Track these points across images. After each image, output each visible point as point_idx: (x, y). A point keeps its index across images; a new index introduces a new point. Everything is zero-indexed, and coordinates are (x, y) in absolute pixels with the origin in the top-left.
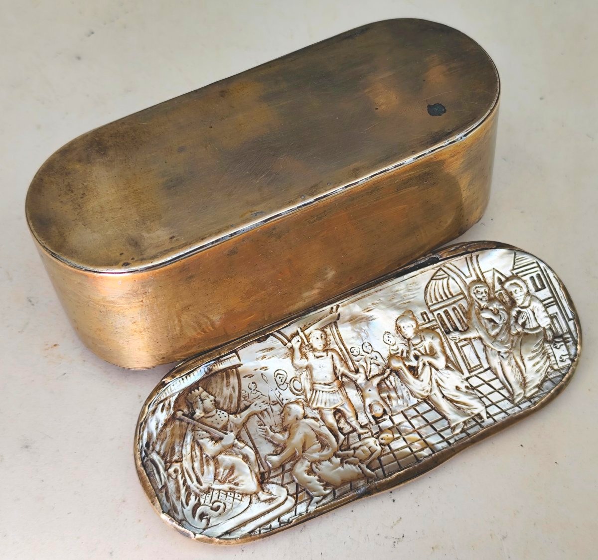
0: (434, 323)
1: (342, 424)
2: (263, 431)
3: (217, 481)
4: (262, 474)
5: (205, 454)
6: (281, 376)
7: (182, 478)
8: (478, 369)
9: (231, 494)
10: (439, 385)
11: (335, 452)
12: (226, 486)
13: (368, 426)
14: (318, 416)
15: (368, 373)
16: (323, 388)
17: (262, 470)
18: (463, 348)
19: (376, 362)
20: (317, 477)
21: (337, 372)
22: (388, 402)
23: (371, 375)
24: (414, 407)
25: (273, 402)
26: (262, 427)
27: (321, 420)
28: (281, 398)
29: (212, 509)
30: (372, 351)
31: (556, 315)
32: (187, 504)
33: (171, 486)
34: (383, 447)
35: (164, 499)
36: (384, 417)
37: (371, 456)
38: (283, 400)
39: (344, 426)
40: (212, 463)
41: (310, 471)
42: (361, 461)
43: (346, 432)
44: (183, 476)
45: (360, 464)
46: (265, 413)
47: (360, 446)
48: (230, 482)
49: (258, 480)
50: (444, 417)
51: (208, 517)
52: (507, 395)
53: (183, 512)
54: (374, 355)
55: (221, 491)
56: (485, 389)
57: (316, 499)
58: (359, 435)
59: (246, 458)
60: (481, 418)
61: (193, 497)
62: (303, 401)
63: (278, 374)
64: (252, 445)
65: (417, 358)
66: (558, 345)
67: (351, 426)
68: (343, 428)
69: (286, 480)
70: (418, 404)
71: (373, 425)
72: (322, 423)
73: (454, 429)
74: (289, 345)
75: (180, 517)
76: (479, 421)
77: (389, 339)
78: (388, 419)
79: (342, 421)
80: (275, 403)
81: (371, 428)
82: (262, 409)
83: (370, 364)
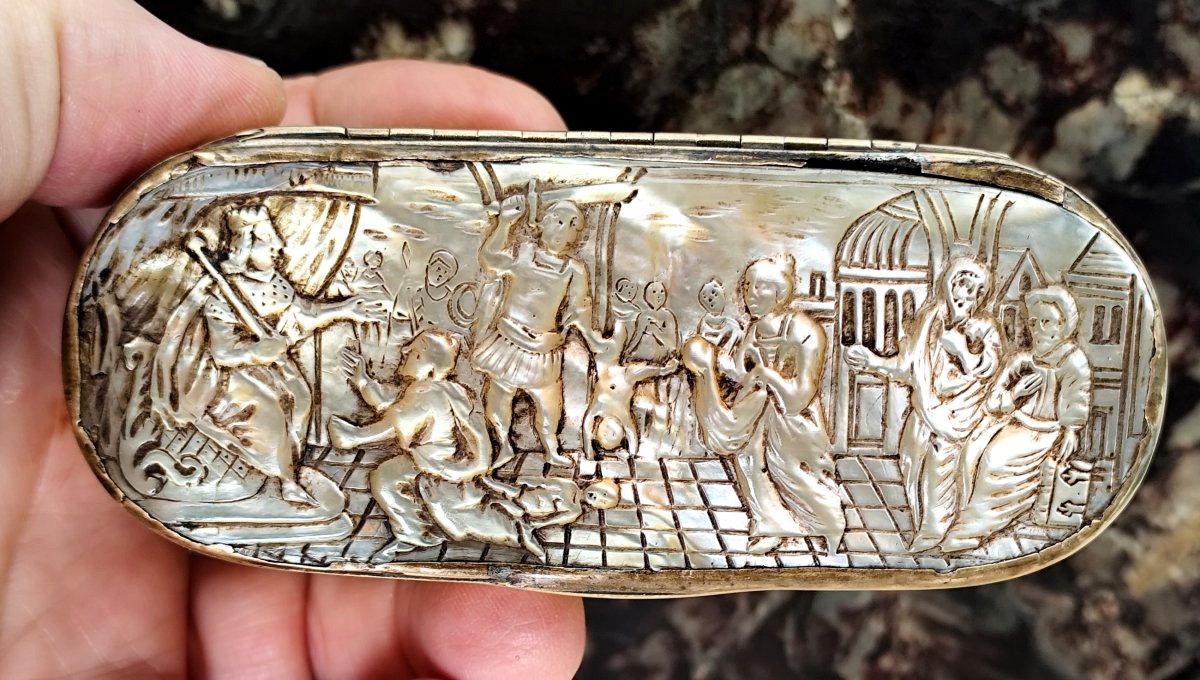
0: (830, 305)
1: (523, 426)
2: (351, 363)
3: (208, 416)
4: (308, 449)
5: (209, 353)
6: (444, 267)
7: (145, 376)
8: (871, 445)
9: (227, 457)
10: (767, 443)
11: (480, 475)
13: (575, 455)
15: (630, 349)
16: (518, 334)
18: (864, 388)
19: (659, 331)
20: (418, 506)
21: (565, 316)
23: (634, 353)
24: (692, 459)
25: (400, 313)
26: (352, 355)
27: (480, 399)
28: (418, 315)
29: (177, 466)
30: (663, 306)
31: (1107, 411)
32: (133, 433)
33: (117, 383)
34: (587, 510)
35: (92, 400)
37: (551, 516)
38: (422, 319)
39: (524, 432)
40: (215, 377)
41: (412, 490)
42: (526, 517)
43: (522, 448)
44: (148, 374)
45: (522, 522)
46: (372, 330)
47: (539, 487)
48: (234, 432)
49: (295, 455)
50: (745, 509)
51: (164, 478)
52: (905, 525)
53: (118, 444)
55: (209, 443)
56: (864, 494)
57: (399, 545)
58: (547, 467)
59: (287, 404)
60: (824, 545)
61: (149, 424)
62: (463, 341)
63: (439, 260)
65: (750, 364)
66: (1075, 475)
67: (539, 438)
68: (521, 435)
69: (353, 482)
70: (705, 457)
71: (586, 457)
72: (479, 405)
73: (754, 541)
75: (109, 450)
76: (817, 548)
77: (714, 296)
79: (525, 421)
80: (403, 318)
81: (579, 462)
82: (369, 320)
83: (644, 333)
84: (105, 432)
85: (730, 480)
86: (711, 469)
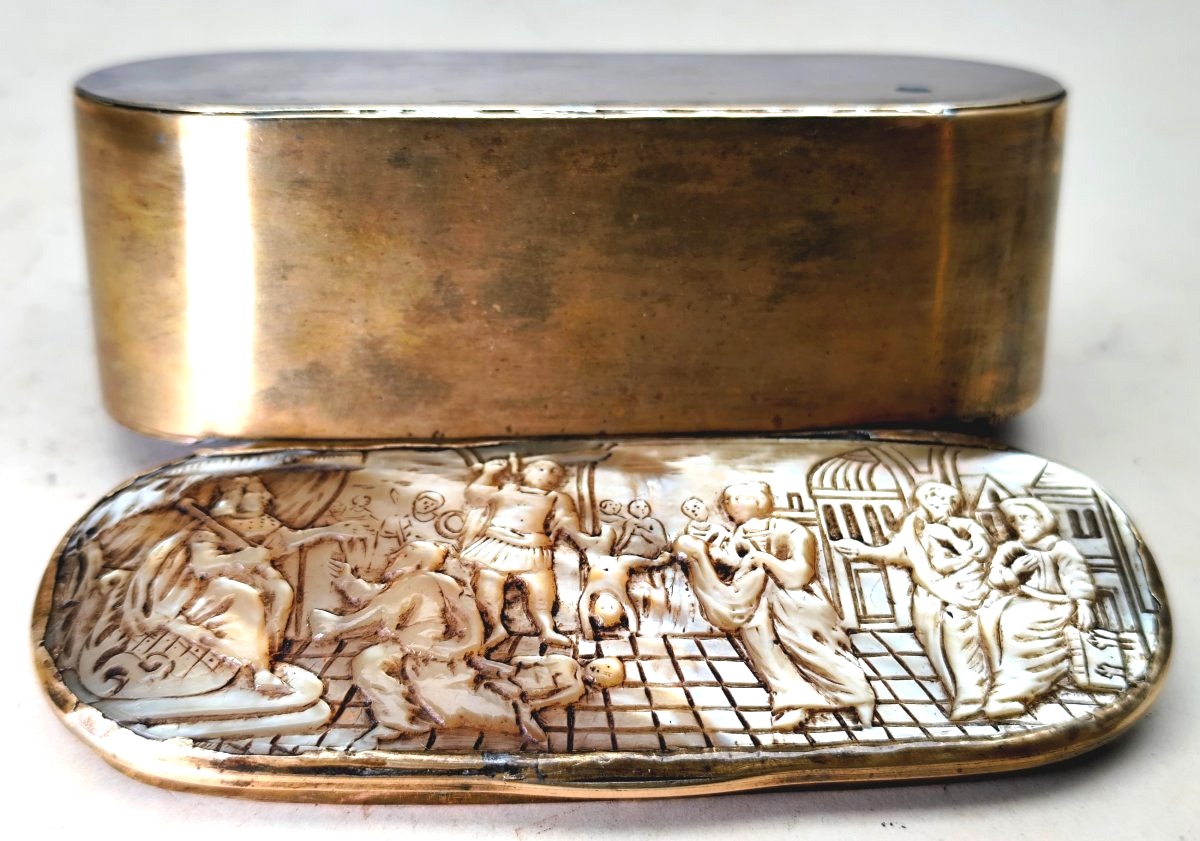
0: (812, 515)
1: (516, 612)
2: (336, 569)
3: (181, 617)
4: (287, 644)
5: (189, 568)
6: (430, 502)
7: (118, 595)
8: (883, 622)
9: (197, 651)
10: (772, 615)
11: (472, 653)
12: (194, 633)
13: (573, 637)
14: (468, 580)
15: (620, 546)
16: (506, 535)
17: (291, 634)
18: (861, 574)
19: (646, 534)
20: (403, 688)
21: (552, 524)
22: (641, 610)
24: (698, 637)
25: (387, 532)
26: (338, 563)
27: (470, 587)
28: (406, 532)
29: (141, 665)
30: (648, 516)
31: (1112, 591)
32: (98, 642)
33: (88, 607)
34: (590, 690)
35: (59, 624)
36: (617, 632)
37: (552, 693)
38: (409, 534)
39: (517, 617)
40: (193, 585)
41: (398, 672)
42: (523, 696)
43: (516, 630)
44: (122, 594)
45: (520, 702)
46: (359, 545)
47: (536, 664)
48: (208, 627)
49: (271, 647)
50: (764, 684)
51: (125, 678)
52: (939, 695)
53: (80, 655)
54: (648, 522)
55: (180, 639)
56: (887, 667)
57: (381, 731)
59: (267, 599)
60: (857, 719)
61: (116, 634)
63: (426, 497)
64: (295, 584)
65: (742, 552)
66: (1101, 642)
67: (534, 623)
68: (514, 619)
69: (332, 671)
70: (711, 635)
71: (584, 637)
72: (469, 591)
73: (779, 714)
74: (477, 465)
75: (68, 662)
76: (849, 723)
77: (696, 509)
78: (626, 639)
79: (518, 607)
80: (389, 536)
81: (577, 643)
82: (355, 536)
83: (632, 534)
84: (67, 649)
85: (741, 658)
86: (719, 647)
